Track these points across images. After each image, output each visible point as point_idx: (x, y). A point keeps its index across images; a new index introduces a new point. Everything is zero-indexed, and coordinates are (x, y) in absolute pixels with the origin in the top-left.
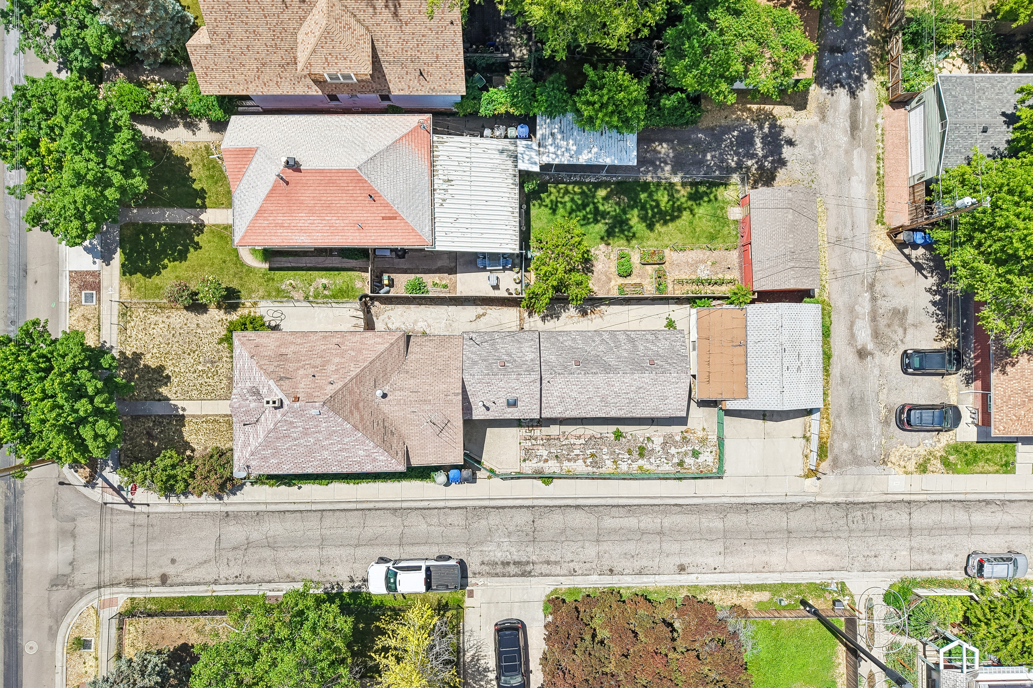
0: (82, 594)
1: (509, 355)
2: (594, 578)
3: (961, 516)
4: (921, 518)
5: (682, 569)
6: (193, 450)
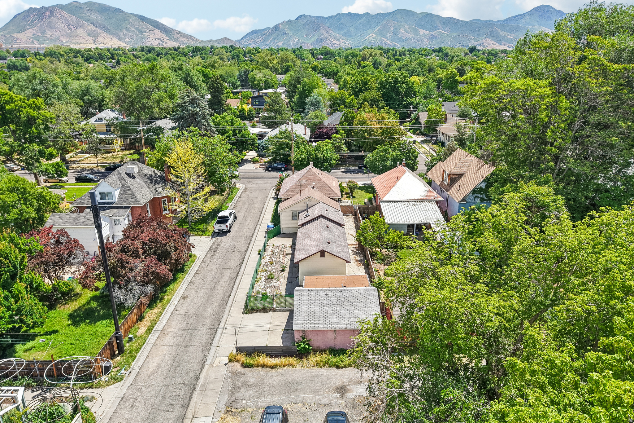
5: (184, 297)
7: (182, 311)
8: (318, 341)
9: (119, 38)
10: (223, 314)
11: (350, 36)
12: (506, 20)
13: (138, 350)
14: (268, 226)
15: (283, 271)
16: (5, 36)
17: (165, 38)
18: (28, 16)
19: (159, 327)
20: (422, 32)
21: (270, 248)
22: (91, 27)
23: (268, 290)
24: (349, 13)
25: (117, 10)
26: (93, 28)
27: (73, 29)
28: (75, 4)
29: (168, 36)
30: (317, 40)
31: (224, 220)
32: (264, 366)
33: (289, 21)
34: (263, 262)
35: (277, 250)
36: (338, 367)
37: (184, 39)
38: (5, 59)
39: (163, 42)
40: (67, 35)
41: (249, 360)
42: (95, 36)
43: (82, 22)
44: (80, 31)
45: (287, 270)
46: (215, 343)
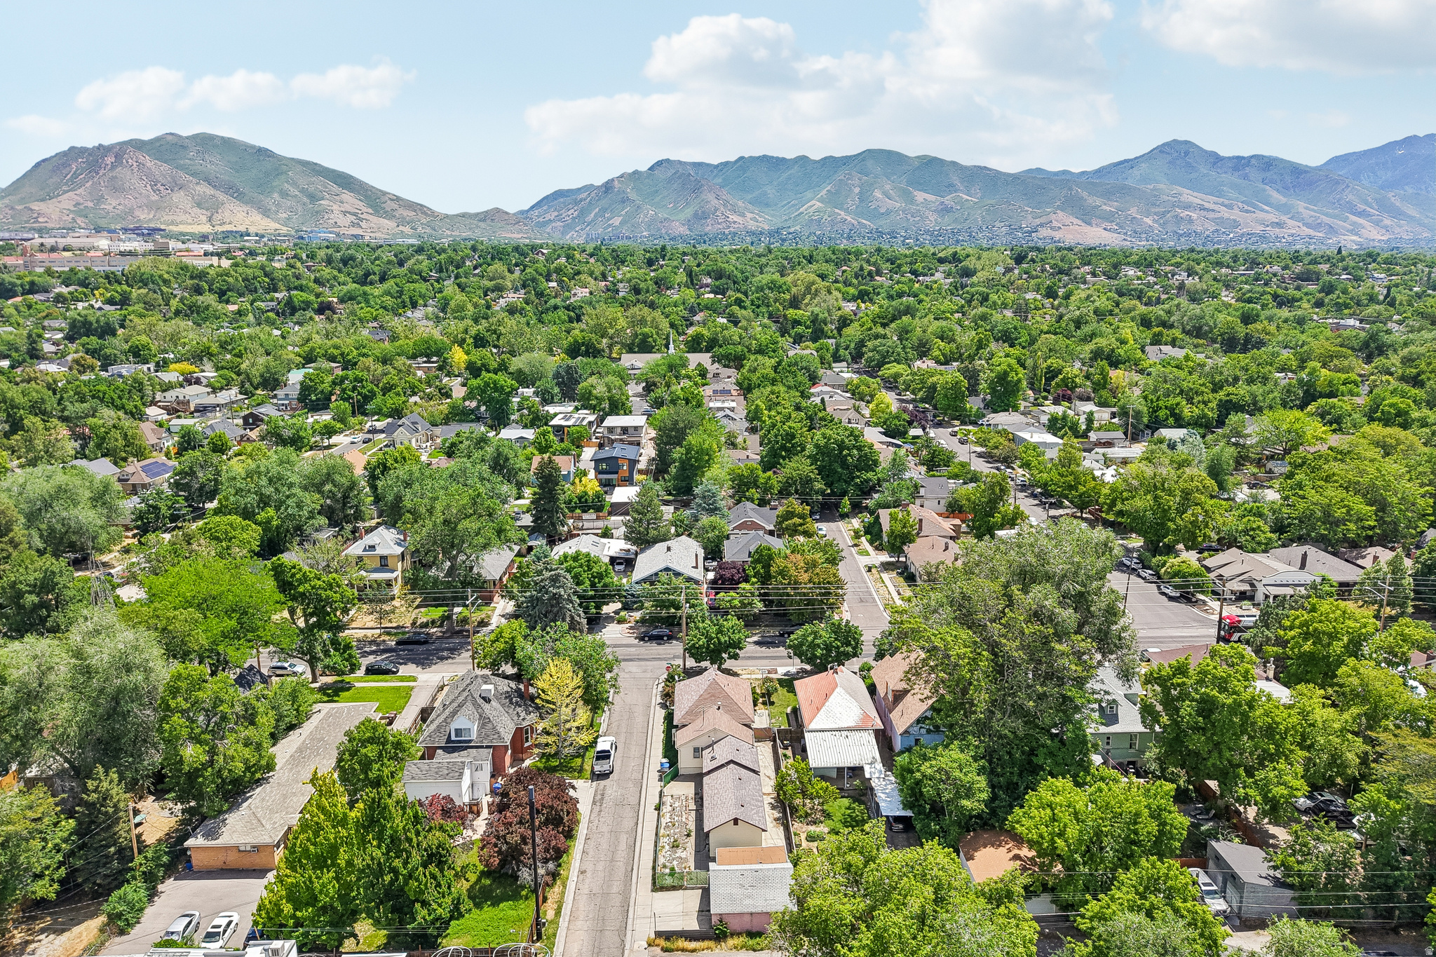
5: (582, 872)
7: (585, 889)
8: (734, 925)
9: (266, 213)
10: (630, 893)
11: (767, 205)
12: (1098, 172)
13: (555, 935)
14: (662, 764)
15: (688, 835)
16: (12, 208)
17: (365, 209)
18: (66, 165)
19: (566, 910)
20: (920, 196)
21: (667, 800)
22: (204, 189)
23: (675, 863)
24: (764, 156)
25: (262, 152)
26: (209, 191)
27: (164, 192)
28: (170, 138)
29: (371, 207)
30: (696, 215)
31: (604, 756)
32: (683, 950)
33: (636, 172)
34: (664, 821)
35: (677, 804)
36: (754, 950)
37: (406, 213)
38: (47, 291)
39: (361, 220)
40: (150, 206)
41: (668, 944)
42: (210, 207)
43: (184, 177)
44: (178, 197)
45: (693, 834)
46: (629, 927)
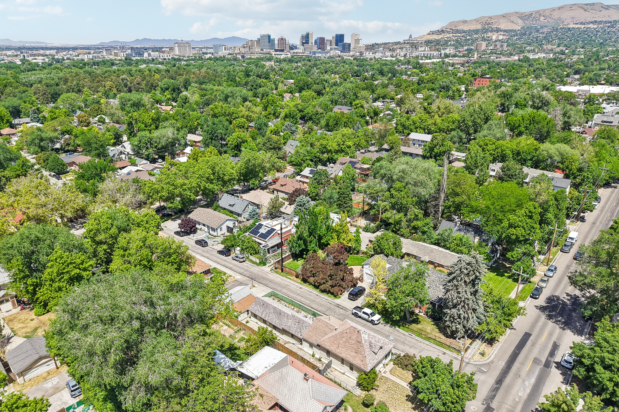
0: (476, 365)
1: (295, 324)
2: (322, 296)
3: (234, 268)
4: (242, 271)
5: (301, 288)
6: (412, 374)
